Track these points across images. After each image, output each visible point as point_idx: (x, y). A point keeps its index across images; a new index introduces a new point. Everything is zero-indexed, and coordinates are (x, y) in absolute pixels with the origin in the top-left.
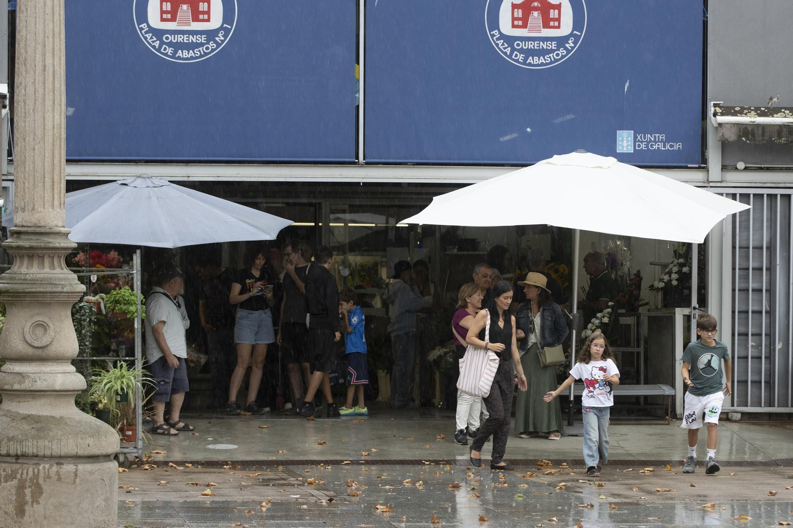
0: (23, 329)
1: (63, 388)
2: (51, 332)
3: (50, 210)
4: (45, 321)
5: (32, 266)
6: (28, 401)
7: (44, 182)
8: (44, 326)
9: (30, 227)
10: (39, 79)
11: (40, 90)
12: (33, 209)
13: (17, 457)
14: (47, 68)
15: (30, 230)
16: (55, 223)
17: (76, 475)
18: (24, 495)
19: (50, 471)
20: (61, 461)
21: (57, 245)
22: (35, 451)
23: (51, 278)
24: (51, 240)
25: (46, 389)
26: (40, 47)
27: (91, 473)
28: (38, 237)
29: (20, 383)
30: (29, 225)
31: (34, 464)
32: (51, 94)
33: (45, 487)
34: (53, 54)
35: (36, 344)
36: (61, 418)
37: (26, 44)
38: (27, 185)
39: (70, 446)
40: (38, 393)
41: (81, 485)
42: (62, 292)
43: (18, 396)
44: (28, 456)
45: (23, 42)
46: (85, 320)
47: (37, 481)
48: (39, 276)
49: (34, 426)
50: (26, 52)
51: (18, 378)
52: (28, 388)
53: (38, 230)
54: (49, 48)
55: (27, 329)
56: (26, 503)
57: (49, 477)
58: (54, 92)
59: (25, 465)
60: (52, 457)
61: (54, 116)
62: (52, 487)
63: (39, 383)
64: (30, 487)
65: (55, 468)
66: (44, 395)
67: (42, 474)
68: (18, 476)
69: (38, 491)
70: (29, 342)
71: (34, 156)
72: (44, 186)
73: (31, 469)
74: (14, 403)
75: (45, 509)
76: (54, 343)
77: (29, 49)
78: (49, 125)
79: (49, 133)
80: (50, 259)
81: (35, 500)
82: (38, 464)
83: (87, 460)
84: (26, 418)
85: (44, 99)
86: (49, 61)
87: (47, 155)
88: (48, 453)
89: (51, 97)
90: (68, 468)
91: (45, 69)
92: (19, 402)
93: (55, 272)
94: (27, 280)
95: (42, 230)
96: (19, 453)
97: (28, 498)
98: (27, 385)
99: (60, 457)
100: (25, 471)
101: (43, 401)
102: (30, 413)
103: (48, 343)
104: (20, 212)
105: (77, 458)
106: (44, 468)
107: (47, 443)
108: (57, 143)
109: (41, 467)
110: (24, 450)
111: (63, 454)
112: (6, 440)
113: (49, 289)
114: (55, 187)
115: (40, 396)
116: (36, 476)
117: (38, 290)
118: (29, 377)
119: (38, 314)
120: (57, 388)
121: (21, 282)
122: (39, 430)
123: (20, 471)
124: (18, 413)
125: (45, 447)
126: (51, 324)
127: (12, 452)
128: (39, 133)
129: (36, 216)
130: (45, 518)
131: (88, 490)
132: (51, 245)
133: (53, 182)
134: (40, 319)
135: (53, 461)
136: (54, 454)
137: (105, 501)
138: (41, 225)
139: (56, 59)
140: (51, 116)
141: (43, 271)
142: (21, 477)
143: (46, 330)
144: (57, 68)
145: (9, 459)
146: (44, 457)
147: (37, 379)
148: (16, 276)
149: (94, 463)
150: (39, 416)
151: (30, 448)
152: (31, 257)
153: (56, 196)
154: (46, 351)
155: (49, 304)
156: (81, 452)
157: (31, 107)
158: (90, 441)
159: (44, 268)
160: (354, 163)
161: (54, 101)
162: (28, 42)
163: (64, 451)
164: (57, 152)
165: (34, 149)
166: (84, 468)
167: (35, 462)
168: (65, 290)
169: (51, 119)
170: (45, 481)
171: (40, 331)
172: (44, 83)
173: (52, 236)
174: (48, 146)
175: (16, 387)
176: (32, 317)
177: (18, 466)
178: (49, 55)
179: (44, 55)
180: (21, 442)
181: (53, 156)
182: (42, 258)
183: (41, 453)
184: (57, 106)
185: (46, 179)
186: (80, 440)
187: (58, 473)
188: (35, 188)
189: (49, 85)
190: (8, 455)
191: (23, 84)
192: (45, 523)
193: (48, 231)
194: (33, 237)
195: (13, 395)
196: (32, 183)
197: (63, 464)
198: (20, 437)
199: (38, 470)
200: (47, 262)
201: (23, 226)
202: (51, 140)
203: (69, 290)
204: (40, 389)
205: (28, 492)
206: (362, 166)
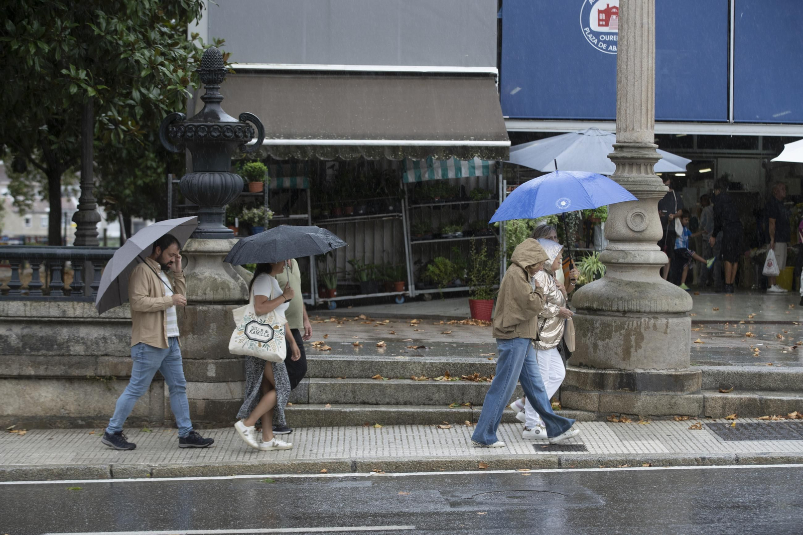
0: (626, 218)
1: (655, 262)
2: (646, 220)
3: (646, 130)
4: (643, 212)
5: (632, 171)
6: (629, 271)
7: (641, 110)
8: (640, 216)
9: (631, 143)
10: (638, 33)
11: (638, 41)
12: (633, 129)
13: (625, 312)
14: (644, 25)
15: (631, 145)
16: (648, 140)
17: (667, 326)
18: (630, 341)
19: (649, 323)
20: (656, 316)
21: (651, 156)
22: (638, 308)
23: (647, 181)
24: (646, 153)
25: (643, 262)
26: (638, 10)
27: (677, 325)
28: (636, 150)
29: (624, 258)
30: (630, 141)
31: (637, 318)
32: (646, 44)
33: (645, 335)
34: (648, 15)
35: (636, 229)
36: (654, 284)
37: (628, 8)
38: (628, 112)
39: (663, 306)
40: (637, 265)
41: (670, 333)
42: (655, 191)
43: (622, 267)
44: (633, 312)
45: (626, 7)
46: (572, 223)
47: (640, 330)
48: (638, 179)
49: (636, 289)
50: (628, 14)
51: (622, 254)
52: (630, 262)
53: (637, 145)
54: (645, 10)
55: (629, 218)
56: (631, 347)
57: (648, 327)
58: (648, 43)
59: (630, 319)
60: (650, 313)
61: (648, 61)
62: (650, 335)
63: (638, 258)
64: (634, 334)
65: (652, 321)
66: (641, 267)
67: (643, 326)
68: (626, 327)
69: (640, 337)
70: (631, 227)
71: (634, 91)
72: (641, 113)
73: (635, 322)
74: (618, 273)
75: (645, 351)
76: (649, 228)
77: (630, 12)
78: (645, 68)
79: (645, 73)
80: (645, 167)
81: (638, 346)
82: (639, 317)
83: (673, 315)
84: (629, 284)
85: (642, 49)
86: (645, 21)
87: (643, 90)
88: (648, 310)
89: (646, 47)
90: (662, 321)
91: (642, 26)
92: (622, 272)
93: (649, 176)
94: (629, 182)
95: (640, 145)
96: (626, 309)
97: (633, 343)
98: (629, 259)
99: (656, 313)
100: (631, 323)
101: (640, 271)
102: (631, 280)
103: (645, 228)
104: (622, 132)
105: (668, 314)
106: (645, 321)
107: (647, 302)
108: (650, 81)
109: (642, 320)
110: (630, 307)
111: (658, 310)
112: (616, 299)
113: (646, 188)
114: (649, 114)
115: (638, 267)
116: (639, 326)
117: (638, 189)
118: (631, 253)
119: (636, 207)
120: (651, 262)
121: (625, 183)
122: (640, 292)
123: (627, 323)
124: (622, 280)
125: (645, 305)
126: (646, 215)
127: (621, 308)
128: (638, 73)
129: (635, 134)
130: (645, 358)
131: (675, 337)
132: (647, 156)
133: (647, 110)
134: (639, 211)
135: (650, 316)
136: (652, 310)
137: (685, 346)
138: (639, 141)
139: (650, 19)
140: (646, 61)
141: (640, 175)
142: (628, 327)
143: (642, 219)
144: (650, 26)
145: (617, 314)
146: (645, 312)
147: (637, 255)
148: (620, 178)
149: (678, 317)
150: (638, 282)
151: (634, 306)
152: (631, 165)
153: (649, 120)
154: (643, 234)
155: (645, 200)
156: (671, 310)
157: (632, 54)
158: (677, 301)
159: (640, 173)
160: (727, 122)
161: (648, 50)
162: (630, 7)
163: (659, 309)
164: (650, 87)
165: (634, 85)
166: (673, 321)
167: (638, 316)
168: (657, 189)
169: (646, 64)
170: (645, 330)
171: (638, 220)
172: (642, 36)
173: (646, 149)
174: (644, 83)
175: (621, 261)
176: (632, 209)
177: (625, 319)
178: (645, 16)
179: (642, 15)
180: (628, 301)
181: (648, 90)
182: (639, 165)
183: (643, 310)
184: (650, 54)
185: (643, 107)
186: (670, 300)
187: (655, 326)
188: (634, 114)
189: (645, 38)
190: (618, 311)
191: (626, 37)
192: (645, 361)
193: (644, 145)
194: (633, 150)
195: (617, 267)
196: (633, 110)
197: (657, 318)
198: (627, 297)
199: (641, 322)
200: (643, 168)
201: (625, 142)
202: (646, 79)
203: (660, 190)
204: (639, 262)
205: (633, 338)
206: (732, 124)
